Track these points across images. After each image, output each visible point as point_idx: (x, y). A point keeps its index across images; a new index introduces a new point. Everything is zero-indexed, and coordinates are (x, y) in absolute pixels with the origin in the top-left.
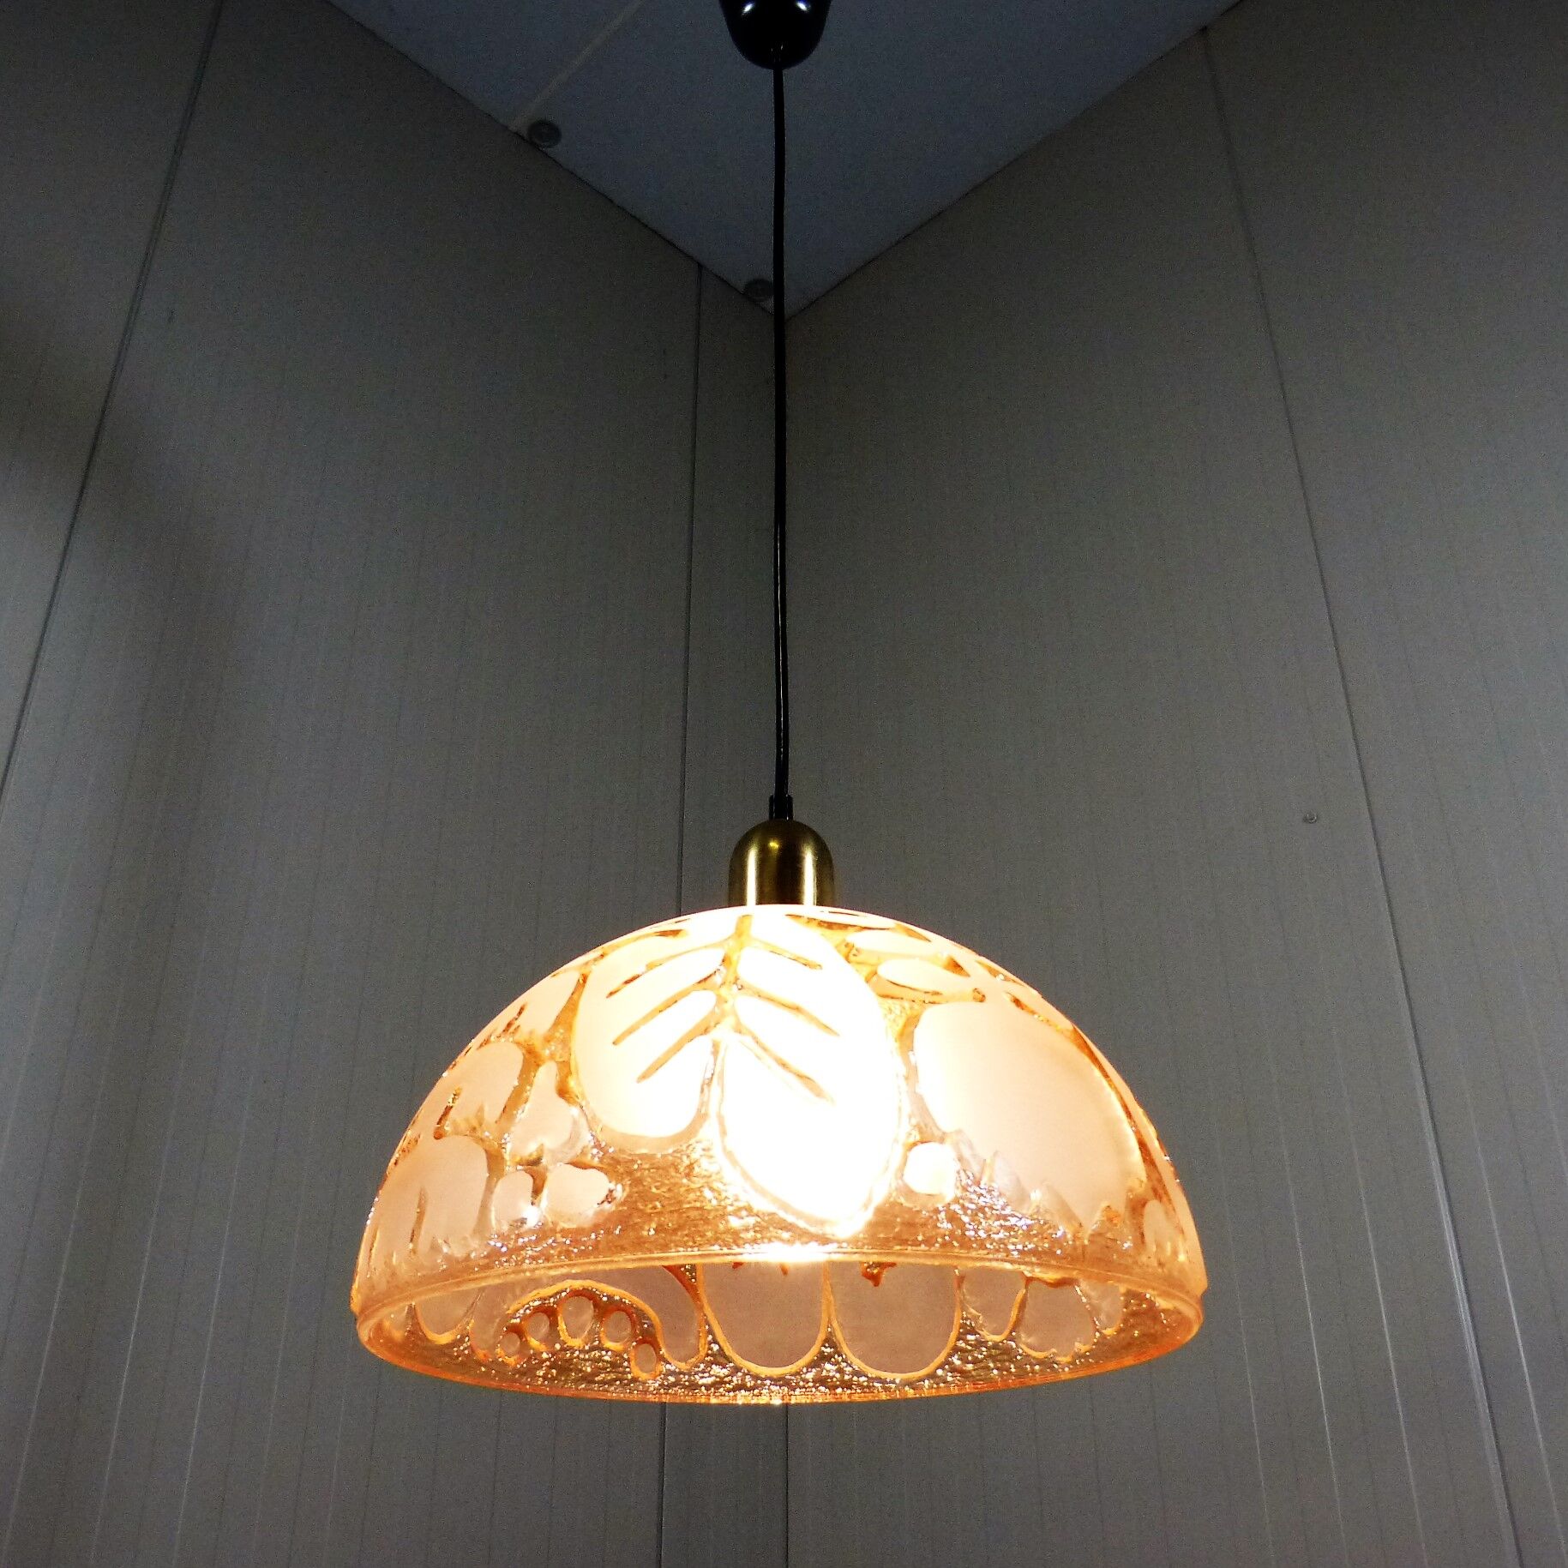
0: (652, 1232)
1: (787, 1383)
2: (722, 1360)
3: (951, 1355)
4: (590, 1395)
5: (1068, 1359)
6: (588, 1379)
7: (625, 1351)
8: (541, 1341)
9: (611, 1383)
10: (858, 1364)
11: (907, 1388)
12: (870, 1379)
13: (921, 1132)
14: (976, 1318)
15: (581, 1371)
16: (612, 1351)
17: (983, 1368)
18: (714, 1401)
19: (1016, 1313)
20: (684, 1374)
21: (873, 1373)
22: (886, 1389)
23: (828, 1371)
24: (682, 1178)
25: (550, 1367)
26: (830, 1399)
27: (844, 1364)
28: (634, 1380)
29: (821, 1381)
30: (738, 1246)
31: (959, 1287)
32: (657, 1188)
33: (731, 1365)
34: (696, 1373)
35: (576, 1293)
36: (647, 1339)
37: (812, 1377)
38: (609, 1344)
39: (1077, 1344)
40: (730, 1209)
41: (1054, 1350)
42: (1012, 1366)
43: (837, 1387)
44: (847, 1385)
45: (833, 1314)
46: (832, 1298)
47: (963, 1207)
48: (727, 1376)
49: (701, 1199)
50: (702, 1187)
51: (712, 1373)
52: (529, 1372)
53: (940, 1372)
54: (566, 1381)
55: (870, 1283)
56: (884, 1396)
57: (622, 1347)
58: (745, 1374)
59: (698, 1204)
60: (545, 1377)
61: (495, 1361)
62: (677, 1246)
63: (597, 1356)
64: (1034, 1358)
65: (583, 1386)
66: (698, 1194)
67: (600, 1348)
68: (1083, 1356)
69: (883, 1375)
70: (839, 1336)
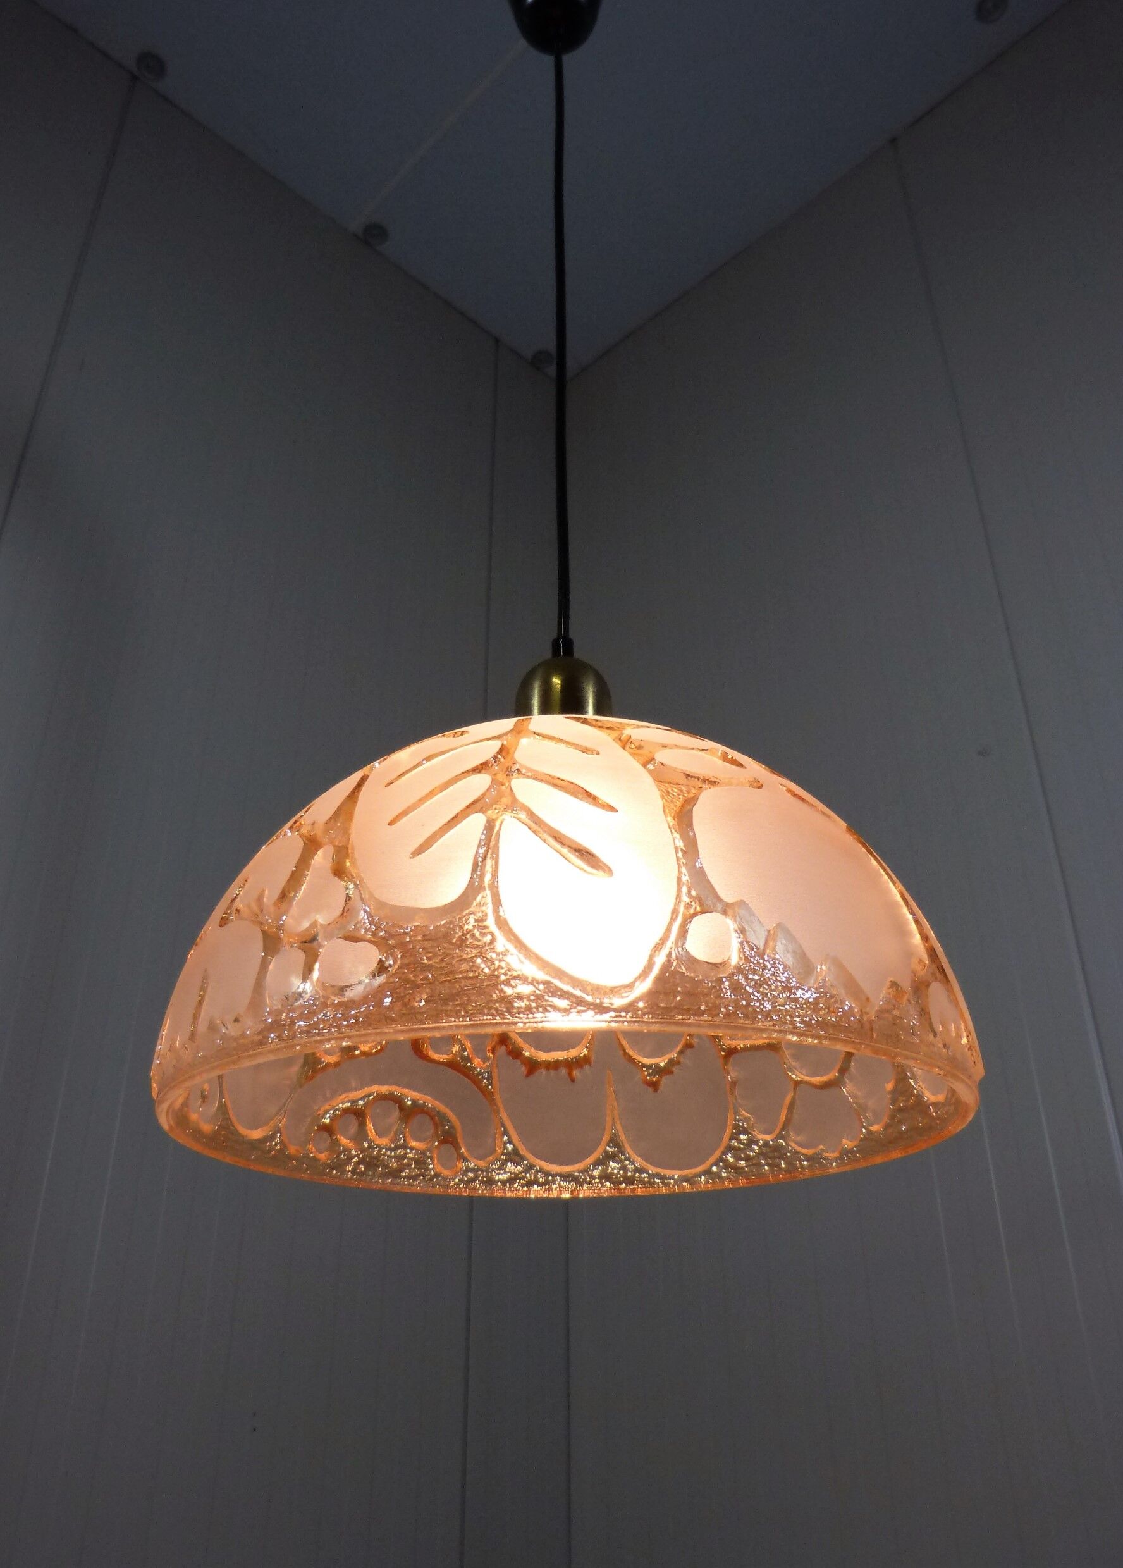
0: (423, 1003)
1: (575, 1179)
2: (517, 1159)
3: (725, 1153)
4: (397, 1188)
5: (836, 1154)
6: (395, 1174)
7: (429, 1150)
8: (350, 1139)
9: (415, 1178)
10: (640, 1162)
11: (684, 1184)
12: (652, 1176)
13: (701, 904)
14: (747, 1120)
15: (387, 1167)
16: (415, 1149)
17: (754, 1165)
18: (509, 1195)
19: (785, 1114)
20: (482, 1171)
21: (652, 1170)
22: (666, 1185)
23: (613, 1169)
24: (454, 949)
25: (359, 1163)
26: (614, 1193)
27: (627, 1162)
28: (437, 1175)
29: (606, 1177)
30: (512, 1015)
31: (732, 1092)
32: (429, 959)
33: (525, 1163)
34: (493, 1170)
35: (381, 1097)
36: (449, 1139)
37: (598, 1173)
38: (413, 1144)
39: (844, 1141)
40: (503, 978)
41: (821, 1147)
42: (782, 1162)
43: (621, 1183)
44: (629, 1181)
45: (617, 1117)
46: (615, 1104)
47: (747, 979)
48: (522, 1173)
49: (475, 969)
50: (476, 956)
51: (507, 1170)
52: (339, 1166)
53: (714, 1169)
54: (373, 1176)
55: (650, 1090)
56: (664, 1191)
57: (425, 1146)
58: (537, 1171)
59: (471, 975)
60: (353, 1171)
61: (307, 1156)
62: (448, 1016)
63: (402, 1153)
64: (803, 1155)
65: (390, 1180)
66: (471, 964)
67: (405, 1146)
68: (851, 1151)
69: (663, 1171)
70: (622, 1137)
